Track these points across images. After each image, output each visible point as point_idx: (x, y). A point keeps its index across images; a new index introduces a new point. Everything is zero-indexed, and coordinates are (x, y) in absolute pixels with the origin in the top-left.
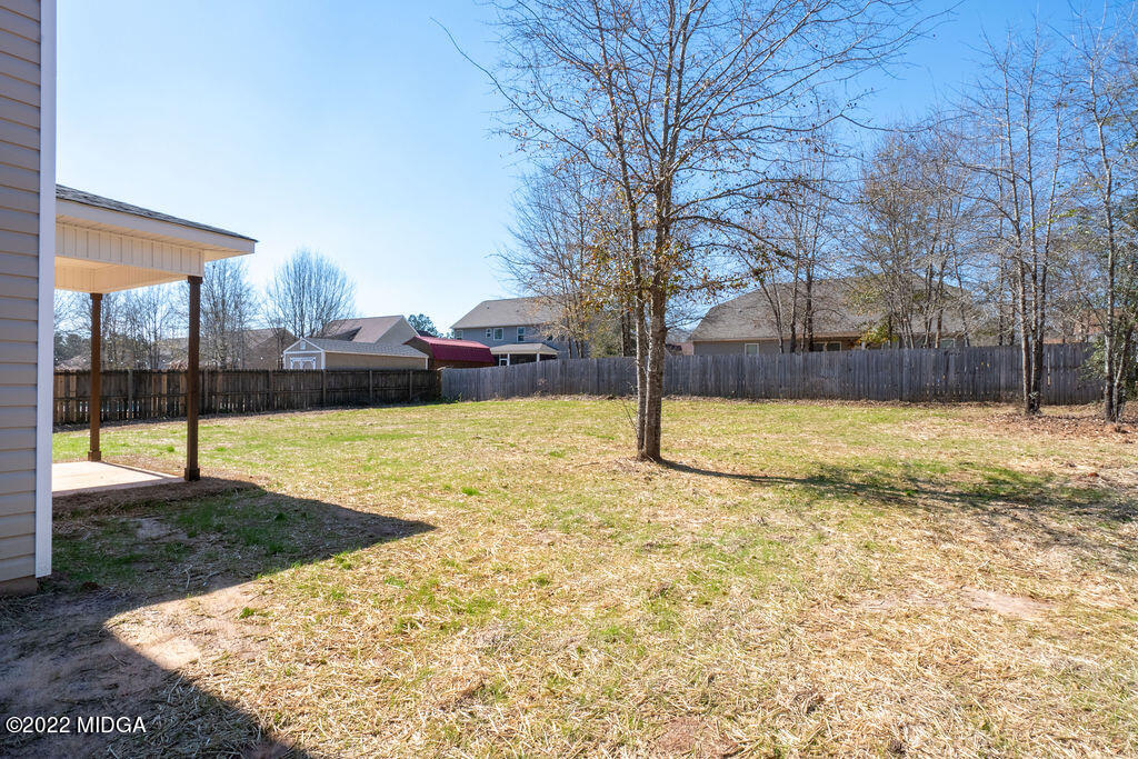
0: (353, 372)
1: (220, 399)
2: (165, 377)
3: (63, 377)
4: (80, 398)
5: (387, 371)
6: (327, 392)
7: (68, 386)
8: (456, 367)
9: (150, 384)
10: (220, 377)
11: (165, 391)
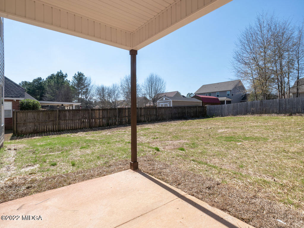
0: (180, 107)
1: (143, 117)
2: (127, 110)
3: (98, 111)
4: (103, 118)
5: (191, 107)
6: (174, 114)
7: (99, 114)
8: (212, 105)
9: (123, 113)
10: (143, 110)
11: (127, 115)
